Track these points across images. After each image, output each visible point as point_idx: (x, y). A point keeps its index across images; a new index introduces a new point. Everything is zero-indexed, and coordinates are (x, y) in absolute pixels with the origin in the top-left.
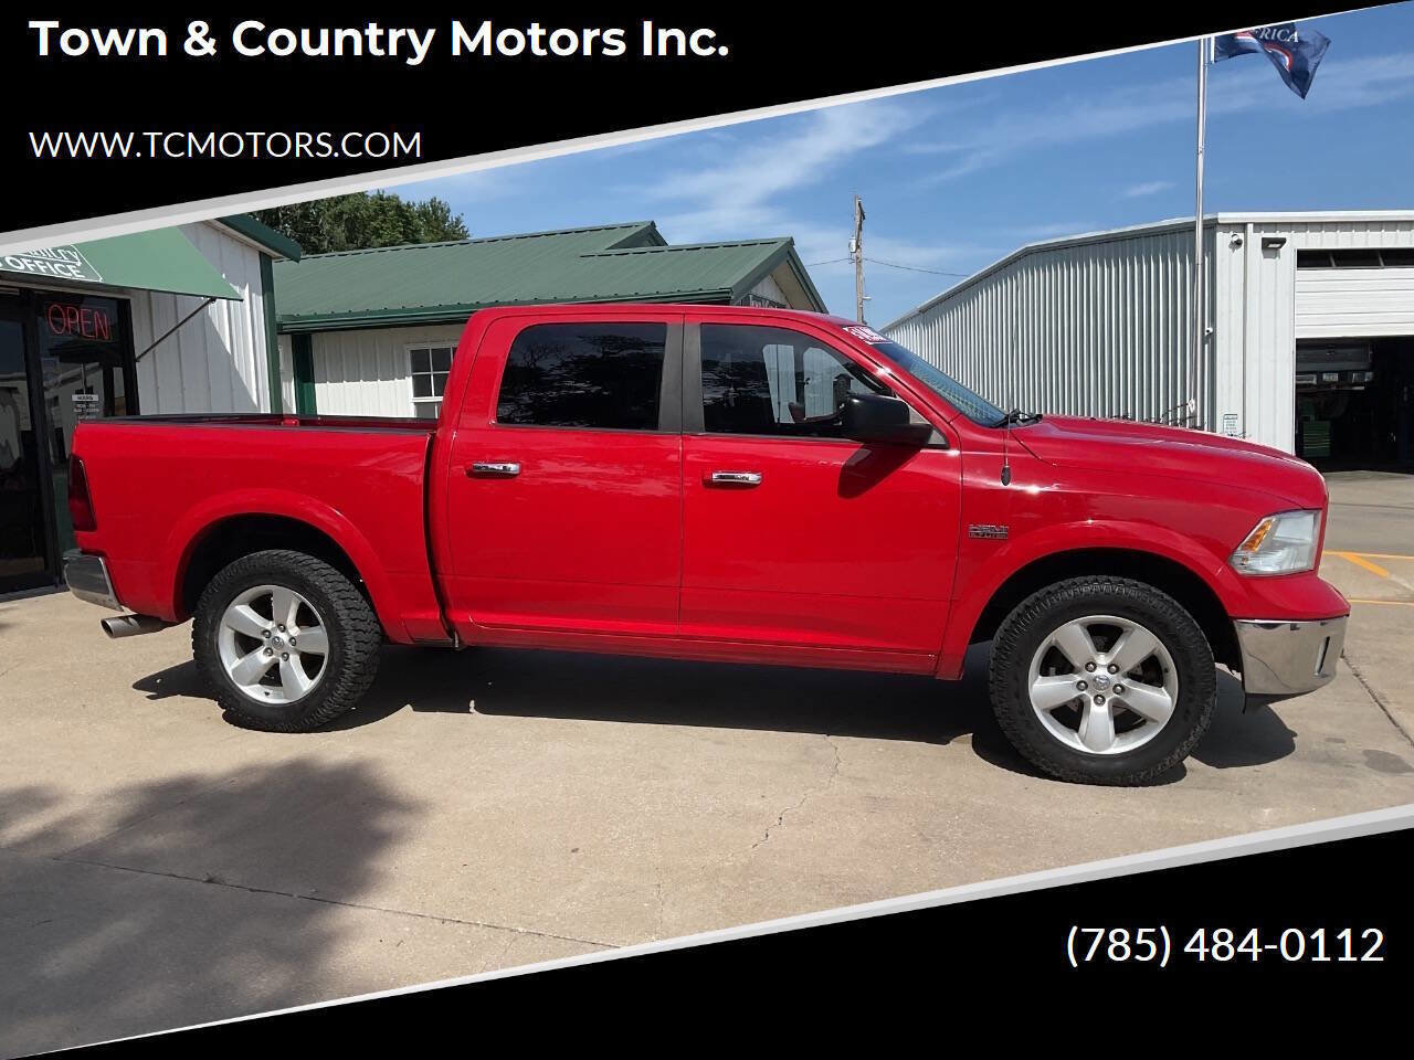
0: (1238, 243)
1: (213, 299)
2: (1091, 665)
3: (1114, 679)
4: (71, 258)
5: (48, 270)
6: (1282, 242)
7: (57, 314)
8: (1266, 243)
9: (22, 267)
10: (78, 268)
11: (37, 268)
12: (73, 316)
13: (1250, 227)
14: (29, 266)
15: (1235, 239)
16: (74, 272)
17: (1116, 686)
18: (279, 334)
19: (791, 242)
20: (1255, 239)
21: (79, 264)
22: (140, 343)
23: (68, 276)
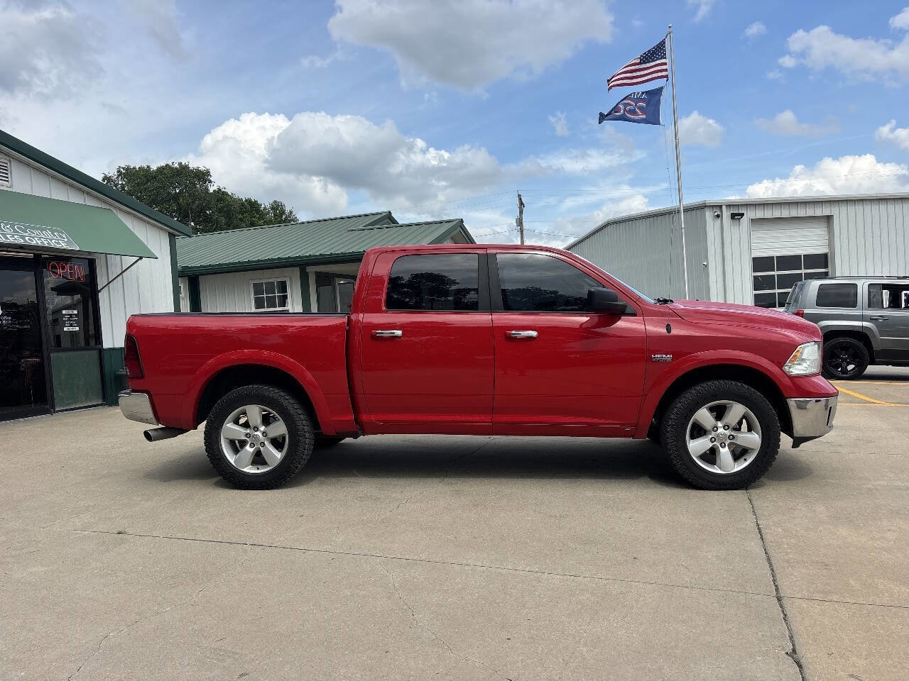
0: (718, 216)
1: (141, 258)
2: (715, 428)
3: (728, 432)
4: (61, 237)
5: (48, 243)
6: (742, 215)
7: (53, 267)
8: (733, 216)
9: (35, 242)
10: (65, 242)
11: (42, 242)
12: (63, 268)
13: (724, 207)
14: (38, 242)
15: (716, 214)
16: (63, 244)
17: (729, 436)
18: (179, 277)
19: (462, 221)
20: (726, 214)
21: (66, 240)
22: (101, 282)
23: (58, 246)
